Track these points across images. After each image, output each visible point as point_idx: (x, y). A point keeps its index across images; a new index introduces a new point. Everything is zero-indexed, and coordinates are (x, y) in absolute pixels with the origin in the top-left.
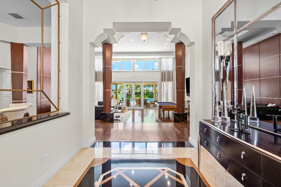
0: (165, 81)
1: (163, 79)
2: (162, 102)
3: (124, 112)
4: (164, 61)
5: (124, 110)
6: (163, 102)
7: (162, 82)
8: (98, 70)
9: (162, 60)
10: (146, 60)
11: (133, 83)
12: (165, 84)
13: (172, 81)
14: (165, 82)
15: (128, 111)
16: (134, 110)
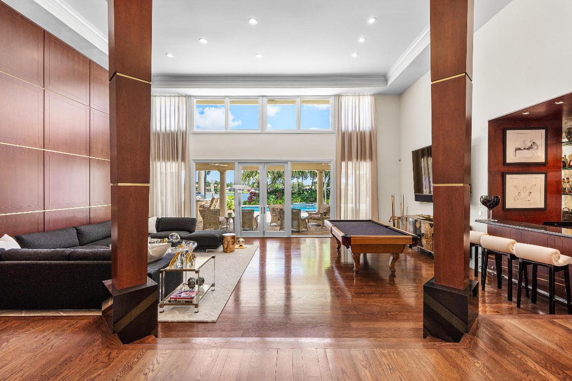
0: (350, 159)
1: (346, 154)
2: (342, 219)
3: (231, 252)
4: (348, 102)
5: (233, 244)
6: (346, 219)
7: (343, 164)
8: (163, 129)
9: (344, 100)
10: (298, 100)
11: (261, 166)
12: (350, 167)
13: (371, 158)
14: (350, 163)
15: (245, 246)
16: (263, 240)
